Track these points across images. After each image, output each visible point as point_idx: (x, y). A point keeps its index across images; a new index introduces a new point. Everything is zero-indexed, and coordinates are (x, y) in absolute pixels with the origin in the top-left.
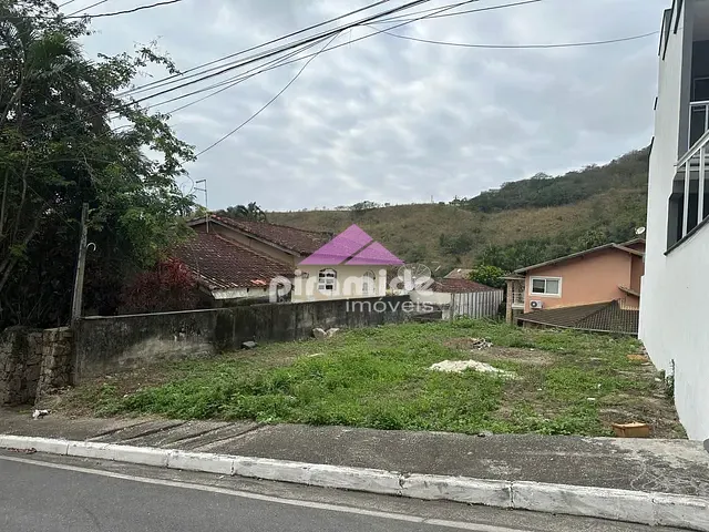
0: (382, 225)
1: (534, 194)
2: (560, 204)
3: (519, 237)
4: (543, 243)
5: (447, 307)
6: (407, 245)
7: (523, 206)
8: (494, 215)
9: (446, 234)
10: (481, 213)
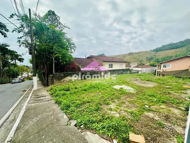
0: (134, 56)
1: (169, 47)
2: (177, 48)
3: (165, 56)
4: (171, 57)
5: (140, 71)
6: (139, 59)
7: (166, 50)
8: (159, 52)
9: (148, 56)
10: (156, 52)
